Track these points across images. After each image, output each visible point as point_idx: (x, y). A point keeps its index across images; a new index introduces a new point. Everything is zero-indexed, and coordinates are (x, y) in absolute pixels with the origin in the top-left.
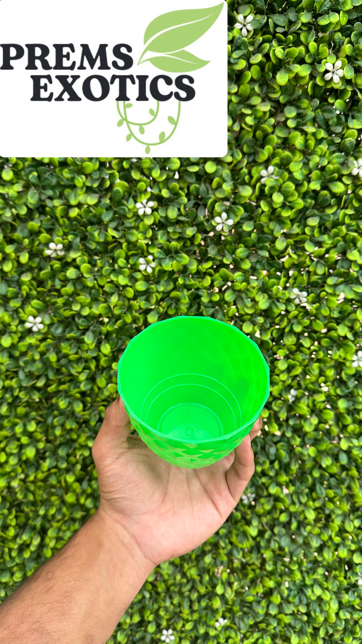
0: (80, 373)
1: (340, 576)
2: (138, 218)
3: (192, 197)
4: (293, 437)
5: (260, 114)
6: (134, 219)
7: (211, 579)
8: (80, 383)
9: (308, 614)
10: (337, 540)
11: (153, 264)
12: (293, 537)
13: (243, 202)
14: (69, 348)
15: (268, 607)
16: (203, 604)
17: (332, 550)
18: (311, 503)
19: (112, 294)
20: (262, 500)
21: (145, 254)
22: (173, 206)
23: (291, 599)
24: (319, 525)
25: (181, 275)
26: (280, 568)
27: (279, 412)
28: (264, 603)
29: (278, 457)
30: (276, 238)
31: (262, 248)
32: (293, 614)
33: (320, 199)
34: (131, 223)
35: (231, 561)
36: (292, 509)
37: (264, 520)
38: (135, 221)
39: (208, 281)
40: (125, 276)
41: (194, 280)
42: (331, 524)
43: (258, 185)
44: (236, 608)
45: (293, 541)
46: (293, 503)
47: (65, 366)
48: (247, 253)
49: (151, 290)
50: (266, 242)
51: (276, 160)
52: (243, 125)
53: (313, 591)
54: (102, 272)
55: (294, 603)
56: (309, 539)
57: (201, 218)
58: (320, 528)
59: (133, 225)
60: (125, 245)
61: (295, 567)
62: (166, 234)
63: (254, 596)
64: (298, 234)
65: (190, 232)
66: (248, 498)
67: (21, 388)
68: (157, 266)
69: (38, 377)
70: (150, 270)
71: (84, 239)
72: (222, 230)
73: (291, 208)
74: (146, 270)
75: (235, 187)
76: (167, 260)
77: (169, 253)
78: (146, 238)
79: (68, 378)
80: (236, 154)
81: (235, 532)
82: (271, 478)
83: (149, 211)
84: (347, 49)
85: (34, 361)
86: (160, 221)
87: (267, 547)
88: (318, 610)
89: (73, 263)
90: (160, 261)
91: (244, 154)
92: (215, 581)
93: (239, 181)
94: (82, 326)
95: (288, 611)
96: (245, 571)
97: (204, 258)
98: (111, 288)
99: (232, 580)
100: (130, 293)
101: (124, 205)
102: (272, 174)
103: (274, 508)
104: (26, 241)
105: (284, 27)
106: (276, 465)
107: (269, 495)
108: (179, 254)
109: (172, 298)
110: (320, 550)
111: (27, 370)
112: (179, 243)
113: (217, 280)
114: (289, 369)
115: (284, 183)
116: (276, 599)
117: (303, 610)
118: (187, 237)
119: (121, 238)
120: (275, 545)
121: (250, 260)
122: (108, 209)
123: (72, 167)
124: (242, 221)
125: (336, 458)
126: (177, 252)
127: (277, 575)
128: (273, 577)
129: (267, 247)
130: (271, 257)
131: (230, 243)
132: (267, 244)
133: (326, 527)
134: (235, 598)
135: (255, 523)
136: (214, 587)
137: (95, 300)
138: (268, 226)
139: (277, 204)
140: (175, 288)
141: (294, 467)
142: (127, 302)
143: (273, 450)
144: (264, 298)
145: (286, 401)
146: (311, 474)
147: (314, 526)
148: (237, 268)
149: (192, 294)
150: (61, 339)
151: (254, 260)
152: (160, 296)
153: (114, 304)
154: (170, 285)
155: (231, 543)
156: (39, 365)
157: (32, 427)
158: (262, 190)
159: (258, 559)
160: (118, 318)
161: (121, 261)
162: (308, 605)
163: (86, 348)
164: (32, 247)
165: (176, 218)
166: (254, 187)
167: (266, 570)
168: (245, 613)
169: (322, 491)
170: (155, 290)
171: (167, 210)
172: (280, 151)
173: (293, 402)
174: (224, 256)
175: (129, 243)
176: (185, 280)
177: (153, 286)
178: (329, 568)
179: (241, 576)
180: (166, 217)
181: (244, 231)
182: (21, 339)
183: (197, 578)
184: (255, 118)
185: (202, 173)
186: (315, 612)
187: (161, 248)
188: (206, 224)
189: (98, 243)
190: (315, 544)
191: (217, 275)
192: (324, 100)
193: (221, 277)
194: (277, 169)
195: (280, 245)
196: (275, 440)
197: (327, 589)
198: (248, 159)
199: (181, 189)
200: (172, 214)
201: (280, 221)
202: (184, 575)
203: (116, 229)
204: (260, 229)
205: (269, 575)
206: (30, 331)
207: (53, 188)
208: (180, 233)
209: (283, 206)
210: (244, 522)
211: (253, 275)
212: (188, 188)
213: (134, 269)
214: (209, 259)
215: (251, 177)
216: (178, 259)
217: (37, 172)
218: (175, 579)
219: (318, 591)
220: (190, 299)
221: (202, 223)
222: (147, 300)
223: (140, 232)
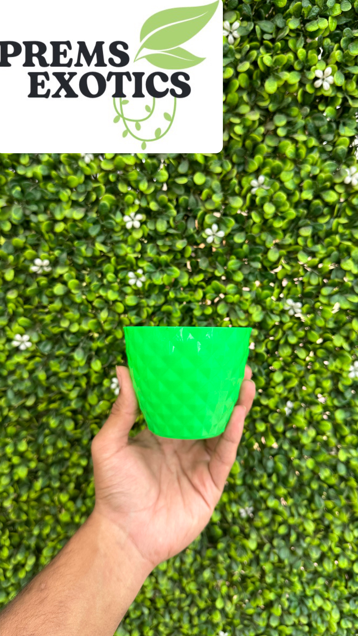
0: (70, 391)
1: (341, 586)
2: (127, 232)
3: (181, 210)
4: (291, 450)
5: (249, 123)
6: (122, 232)
7: (210, 593)
8: (71, 400)
9: (309, 625)
10: (337, 550)
11: (143, 278)
12: (292, 548)
13: (233, 213)
14: (58, 366)
15: (269, 618)
16: (203, 618)
17: (332, 560)
18: (310, 515)
19: (102, 309)
20: (261, 514)
21: (135, 268)
22: (162, 218)
23: (292, 610)
24: (319, 536)
25: (172, 289)
26: (280, 580)
27: (276, 424)
28: (264, 615)
29: (276, 470)
30: (268, 249)
31: (254, 260)
32: (294, 625)
33: (313, 208)
34: (119, 236)
35: (230, 575)
36: (291, 521)
37: (263, 533)
38: (124, 234)
39: (199, 294)
40: (114, 291)
41: (186, 293)
42: (331, 535)
43: (249, 196)
44: (237, 621)
45: (293, 553)
46: (292, 515)
47: (55, 384)
48: (238, 265)
49: (142, 305)
50: (258, 253)
51: (267, 170)
52: (232, 135)
53: (314, 602)
54: (90, 288)
55: (295, 614)
56: (309, 550)
57: (191, 230)
58: (319, 539)
59: (121, 238)
60: (113, 259)
61: (295, 579)
62: (156, 248)
63: (254, 608)
64: (290, 245)
65: (180, 245)
66: (246, 512)
67: (10, 408)
68: (147, 280)
69: (27, 396)
70: (140, 285)
71: (71, 253)
72: (213, 242)
73: (283, 218)
74: (135, 284)
75: (225, 198)
76: (157, 274)
77: (158, 266)
78: (135, 252)
79: (58, 397)
80: (225, 165)
81: (233, 546)
82: (268, 491)
83: (137, 224)
84: (337, 55)
85: (22, 379)
86: (148, 235)
87: (267, 560)
88: (319, 620)
89: (60, 279)
90: (150, 275)
91: (233, 164)
92: (215, 595)
93: (229, 192)
94: (71, 343)
95: (289, 623)
96: (244, 584)
97: (196, 270)
98: (100, 303)
99: (232, 593)
100: (120, 308)
101: (111, 218)
102: (263, 184)
103: (273, 520)
104: (11, 258)
105: (272, 34)
106: (274, 478)
107: (268, 508)
108: (170, 268)
109: (164, 313)
110: (320, 561)
111: (16, 389)
112: (170, 256)
113: (209, 292)
114: (286, 381)
115: (275, 192)
116: (277, 611)
117: (304, 621)
118: (177, 250)
119: (109, 252)
120: (274, 558)
121: (242, 272)
122: (95, 222)
123: (56, 181)
124: (233, 233)
125: (334, 469)
126: (167, 265)
127: (277, 587)
128: (273, 590)
129: (259, 258)
130: (264, 268)
131: (222, 255)
132: (259, 256)
133: (326, 537)
134: (236, 612)
135: (254, 536)
136: (214, 600)
137: (84, 316)
138: (260, 237)
139: (268, 215)
140: (166, 302)
141: (292, 481)
142: (117, 317)
143: (270, 464)
144: (257, 310)
145: (282, 414)
146: (309, 485)
147: (313, 537)
148: (229, 279)
149: (184, 307)
150: (51, 356)
151: (246, 272)
152: (150, 311)
153: (104, 320)
154: (160, 298)
155: (230, 557)
156: (28, 384)
157: (23, 447)
158: (253, 201)
159: (257, 571)
160: (108, 334)
161: (110, 276)
162: (309, 616)
163: (75, 365)
164: (18, 264)
165: (165, 231)
166: (244, 198)
167: (265, 582)
168: (246, 626)
169: (321, 502)
170: (145, 304)
171: (155, 223)
172: (270, 160)
173: (290, 415)
174: (215, 268)
175: (117, 256)
176: (176, 293)
177: (144, 301)
178: (330, 578)
179: (240, 589)
180: (155, 231)
181: (235, 243)
182: (9, 357)
183: (196, 592)
184: (244, 127)
185: (190, 185)
186: (316, 622)
187: (151, 262)
188: (196, 236)
189: (86, 258)
190: (315, 555)
191: (209, 288)
192: (314, 107)
193: (214, 289)
194: (268, 179)
195: (273, 256)
196: (273, 452)
197: (328, 599)
198: (238, 169)
199: (170, 201)
200: (161, 226)
201: (272, 231)
202: (183, 590)
203: (104, 243)
204: (252, 240)
205: (269, 587)
206: (17, 350)
207: (37, 203)
208: (170, 246)
209: (275, 216)
210: (242, 536)
211: (246, 286)
212: (177, 200)
213: (124, 283)
214: (200, 271)
215: (241, 187)
216: (169, 272)
217: (21, 187)
218: (173, 594)
219: (319, 602)
220: (182, 313)
221: (192, 236)
222: (138, 315)
223: (129, 246)
